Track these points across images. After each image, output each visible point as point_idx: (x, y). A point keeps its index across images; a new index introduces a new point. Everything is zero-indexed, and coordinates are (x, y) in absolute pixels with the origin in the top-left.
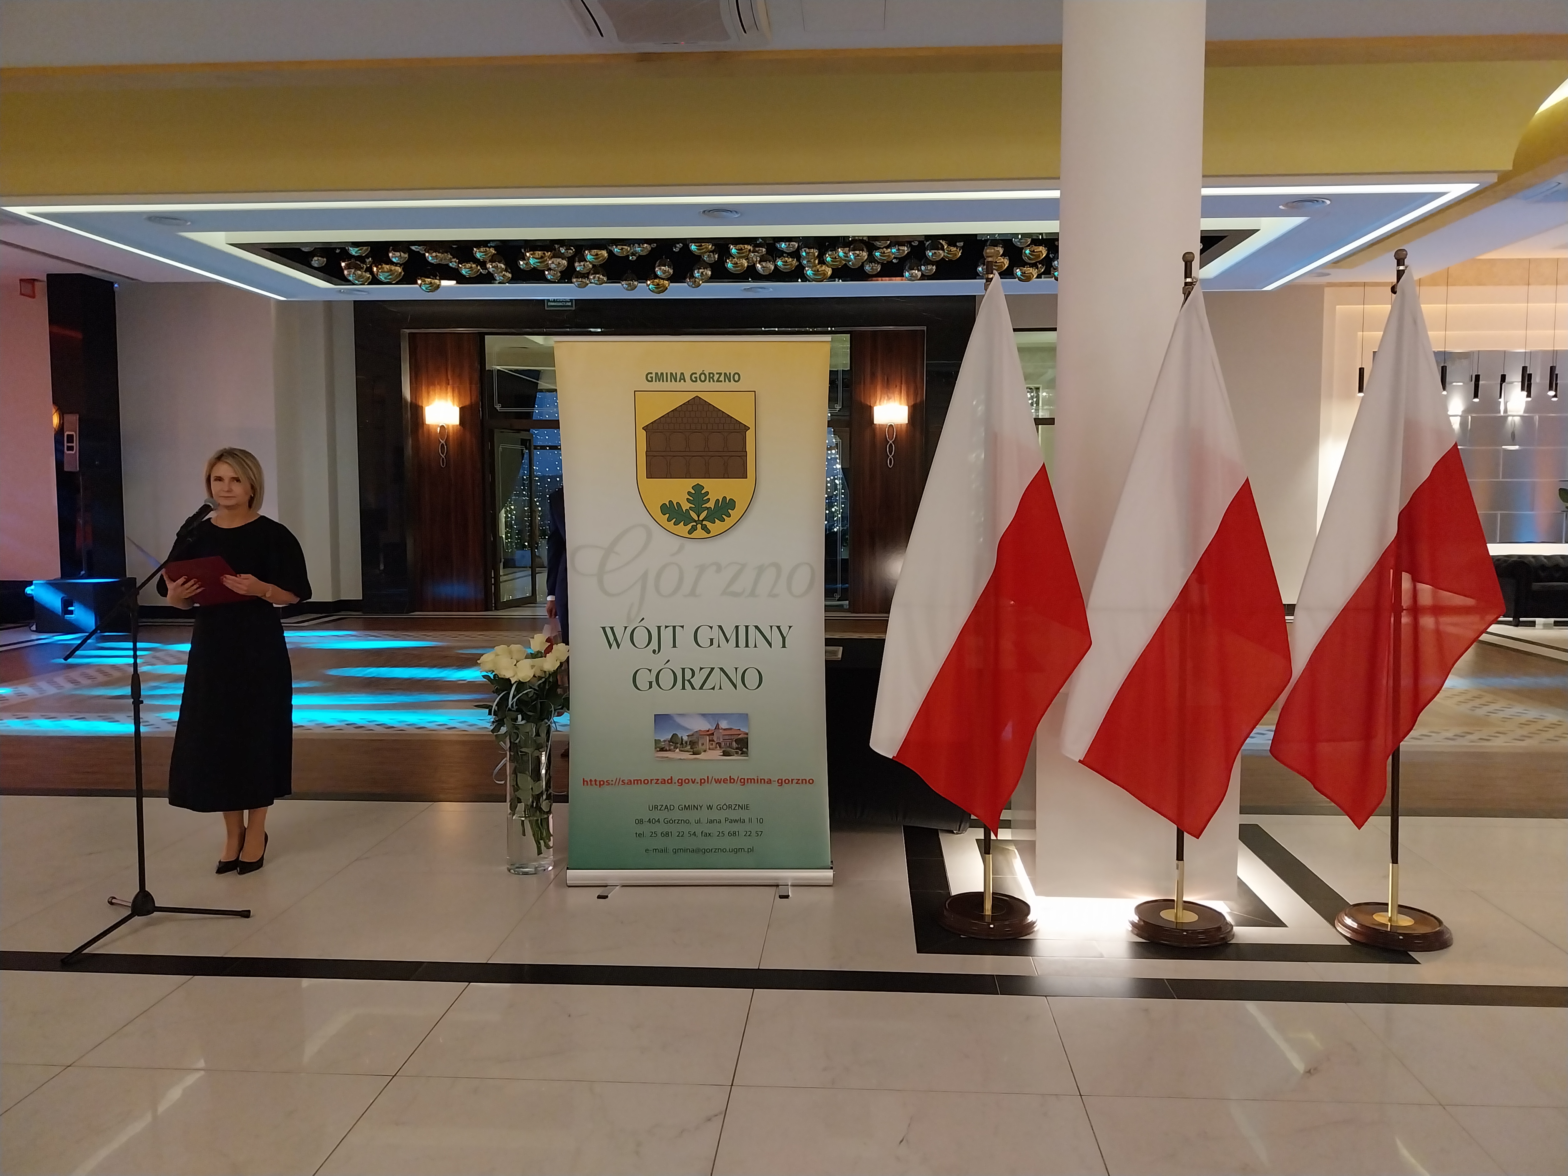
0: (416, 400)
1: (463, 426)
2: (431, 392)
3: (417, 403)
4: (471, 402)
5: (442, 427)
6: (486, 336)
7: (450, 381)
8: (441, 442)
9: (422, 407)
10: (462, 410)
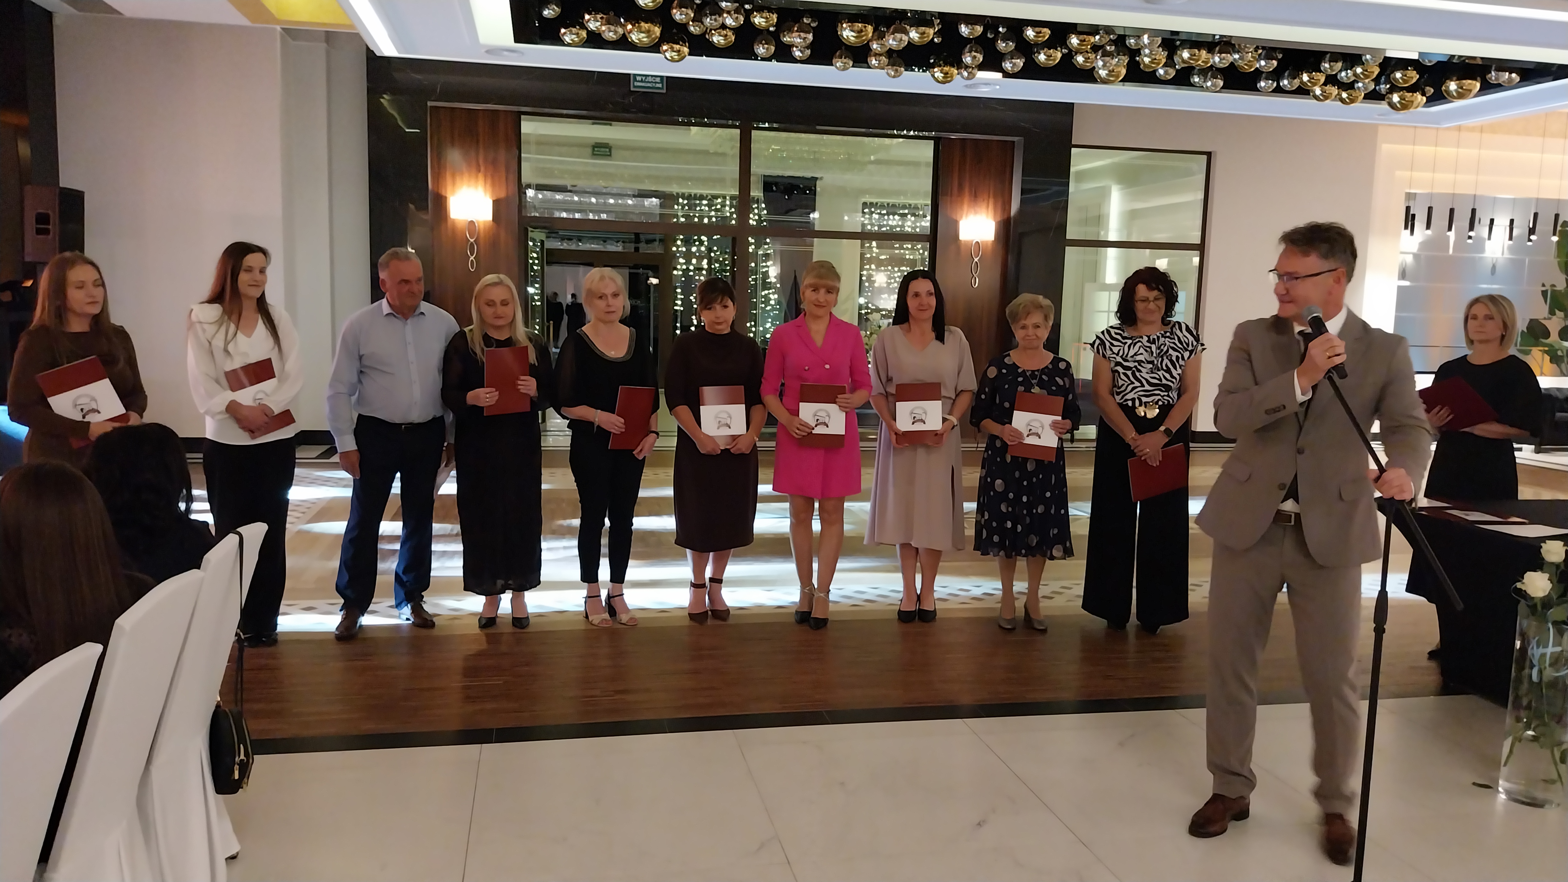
0: (438, 189)
1: (495, 222)
2: (458, 179)
3: (440, 192)
4: (507, 193)
5: (472, 222)
6: (523, 117)
7: (482, 169)
8: (469, 241)
9: (446, 198)
10: (496, 203)
